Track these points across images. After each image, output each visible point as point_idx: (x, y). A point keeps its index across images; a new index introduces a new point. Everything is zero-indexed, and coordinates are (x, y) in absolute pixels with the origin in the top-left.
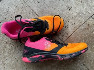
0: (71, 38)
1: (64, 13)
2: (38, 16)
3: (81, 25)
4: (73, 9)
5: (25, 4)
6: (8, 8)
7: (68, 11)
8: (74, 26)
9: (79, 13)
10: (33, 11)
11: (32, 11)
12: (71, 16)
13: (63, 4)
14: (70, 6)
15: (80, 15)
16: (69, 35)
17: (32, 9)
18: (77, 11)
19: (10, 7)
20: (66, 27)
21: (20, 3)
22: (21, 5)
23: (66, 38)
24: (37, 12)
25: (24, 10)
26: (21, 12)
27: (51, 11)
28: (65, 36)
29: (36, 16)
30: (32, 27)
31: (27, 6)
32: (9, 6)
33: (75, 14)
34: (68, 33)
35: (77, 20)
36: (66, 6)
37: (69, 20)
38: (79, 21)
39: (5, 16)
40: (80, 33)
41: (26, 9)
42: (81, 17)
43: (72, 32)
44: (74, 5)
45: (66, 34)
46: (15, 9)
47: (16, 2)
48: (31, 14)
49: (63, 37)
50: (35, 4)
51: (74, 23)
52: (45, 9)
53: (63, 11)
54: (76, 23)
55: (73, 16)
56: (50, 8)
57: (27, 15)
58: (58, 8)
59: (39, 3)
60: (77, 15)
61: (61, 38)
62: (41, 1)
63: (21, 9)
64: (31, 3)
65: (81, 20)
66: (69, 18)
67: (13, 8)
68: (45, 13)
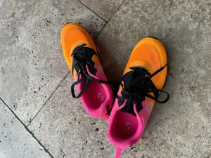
1: (57, 31)
4: (48, 16)
5: (49, 103)
6: (59, 133)
7: (52, 25)
8: (77, 10)
9: (54, 5)
10: (59, 86)
11: (60, 88)
12: (60, 17)
13: (41, 35)
14: (43, 22)
15: (56, 2)
16: (93, 14)
17: (57, 89)
18: (51, 10)
19: (57, 129)
21: (47, 113)
22: (51, 110)
23: (100, 19)
24: (60, 79)
25: (60, 102)
26: (63, 108)
27: (56, 54)
28: (96, 21)
30: (87, 66)
31: (51, 99)
32: (54, 131)
33: (56, 10)
34: (91, 17)
35: (65, 6)
36: (45, 30)
37: (67, 20)
38: (67, 2)
41: (56, 98)
43: (88, 10)
44: (41, 15)
45: (93, 21)
46: (59, 120)
47: (46, 121)
48: (65, 88)
49: (99, 25)
50: (47, 85)
51: (71, 11)
52: (54, 66)
53: (53, 33)
54: (71, 7)
56: (51, 56)
57: (67, 96)
58: (49, 43)
59: (44, 78)
60: (57, 7)
61: (100, 28)
62: (40, 74)
63: (59, 108)
64: (46, 92)
66: (65, 20)
67: (58, 124)
68: (60, 63)
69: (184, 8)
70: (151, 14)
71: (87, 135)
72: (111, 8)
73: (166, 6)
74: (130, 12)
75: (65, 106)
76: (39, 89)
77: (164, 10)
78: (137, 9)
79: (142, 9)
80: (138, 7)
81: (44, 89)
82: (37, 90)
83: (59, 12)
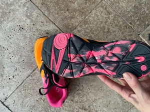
0: (61, 27)
1: (29, 36)
2: (35, 69)
3: (44, 14)
4: (22, 24)
5: (21, 87)
6: (28, 107)
7: (25, 31)
8: (45, 23)
9: (27, 16)
10: (29, 76)
11: (30, 77)
12: (32, 26)
13: (15, 37)
14: (17, 28)
15: (29, 14)
16: (57, 29)
17: (27, 77)
18: (24, 19)
19: (27, 105)
20: (47, 33)
21: (20, 93)
22: (23, 92)
24: (30, 71)
25: (30, 87)
26: (32, 91)
27: (27, 53)
29: (35, 71)
31: (23, 84)
32: (25, 106)
33: (28, 21)
34: (55, 30)
35: (36, 19)
36: (19, 34)
37: (37, 30)
38: (37, 16)
39: (40, 109)
40: (53, 16)
41: (27, 84)
42: (33, 14)
43: (54, 25)
44: (15, 22)
46: (28, 99)
48: (34, 77)
50: (20, 74)
51: (41, 23)
52: (25, 61)
53: (25, 38)
54: (41, 21)
55: (32, 24)
56: (23, 54)
57: (35, 83)
58: (22, 44)
59: (17, 69)
60: (30, 19)
62: (14, 66)
63: (29, 91)
64: (18, 79)
65: (37, 13)
66: (35, 29)
67: (28, 101)
68: (31, 60)
69: (115, 35)
70: (96, 35)
71: (49, 108)
72: (70, 27)
73: (105, 32)
74: (83, 32)
75: (33, 89)
76: (13, 77)
77: (104, 35)
78: (87, 31)
79: (91, 31)
80: (88, 29)
81: (17, 77)
82: (11, 77)
83: (31, 22)
